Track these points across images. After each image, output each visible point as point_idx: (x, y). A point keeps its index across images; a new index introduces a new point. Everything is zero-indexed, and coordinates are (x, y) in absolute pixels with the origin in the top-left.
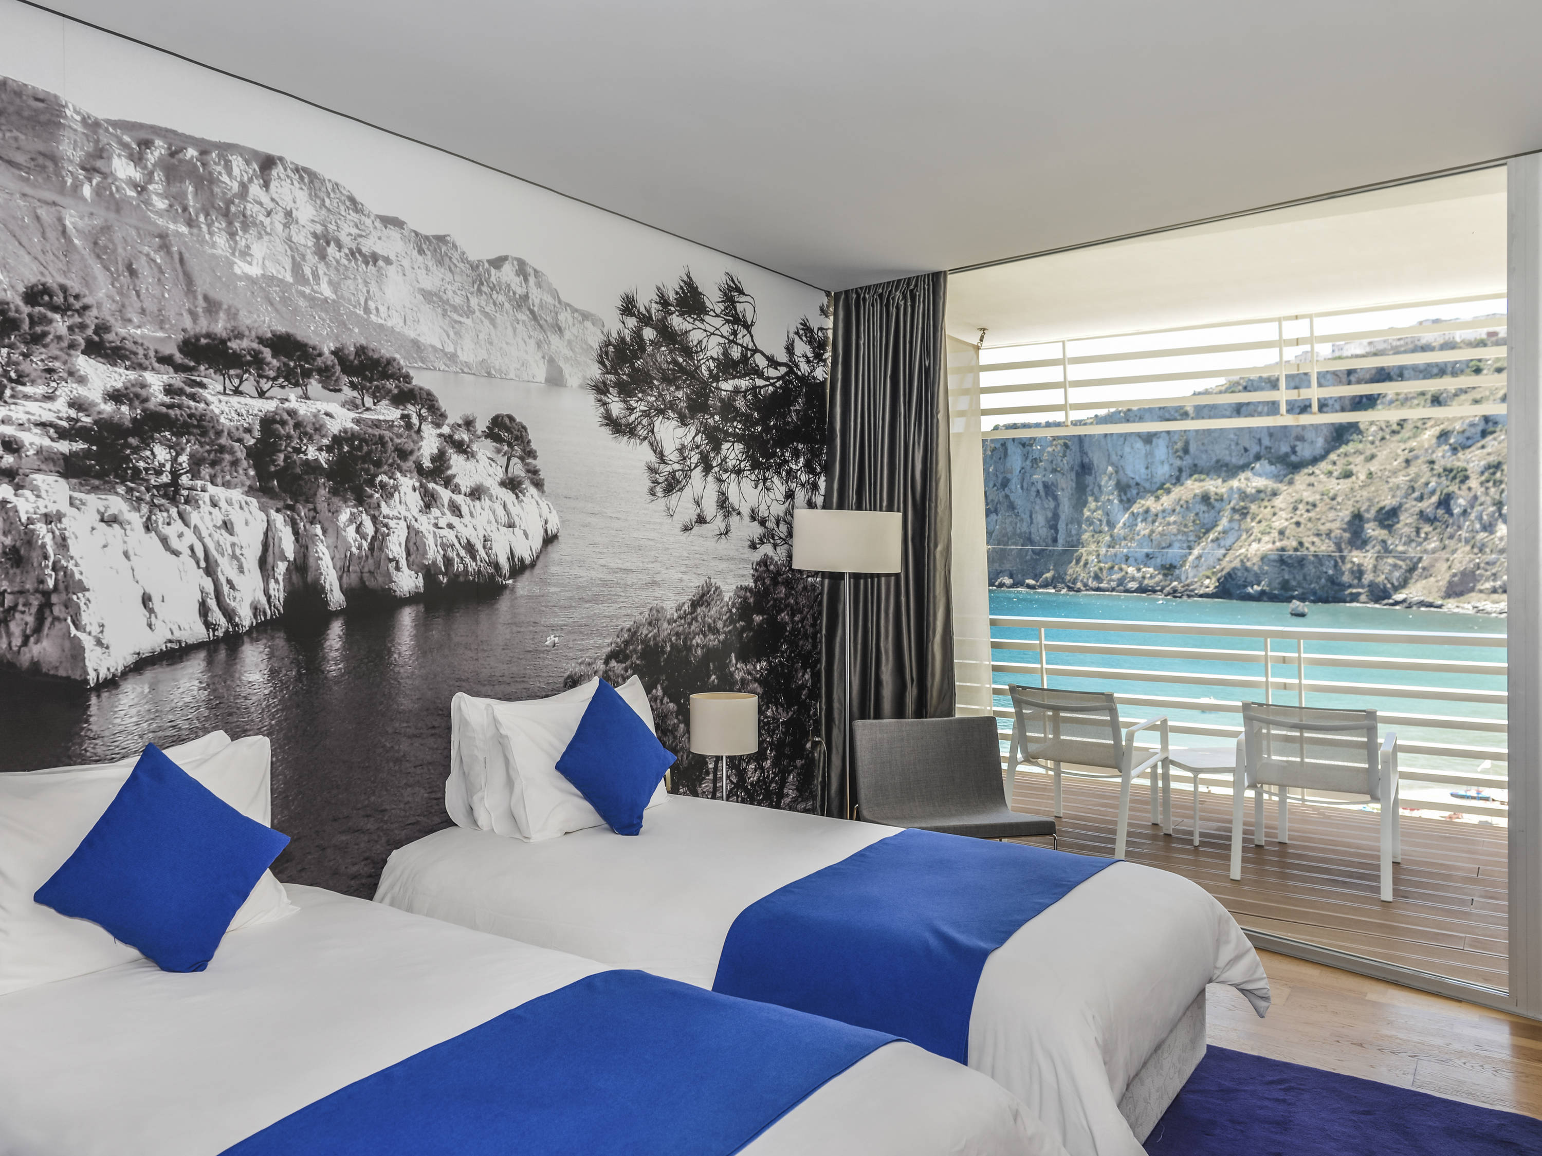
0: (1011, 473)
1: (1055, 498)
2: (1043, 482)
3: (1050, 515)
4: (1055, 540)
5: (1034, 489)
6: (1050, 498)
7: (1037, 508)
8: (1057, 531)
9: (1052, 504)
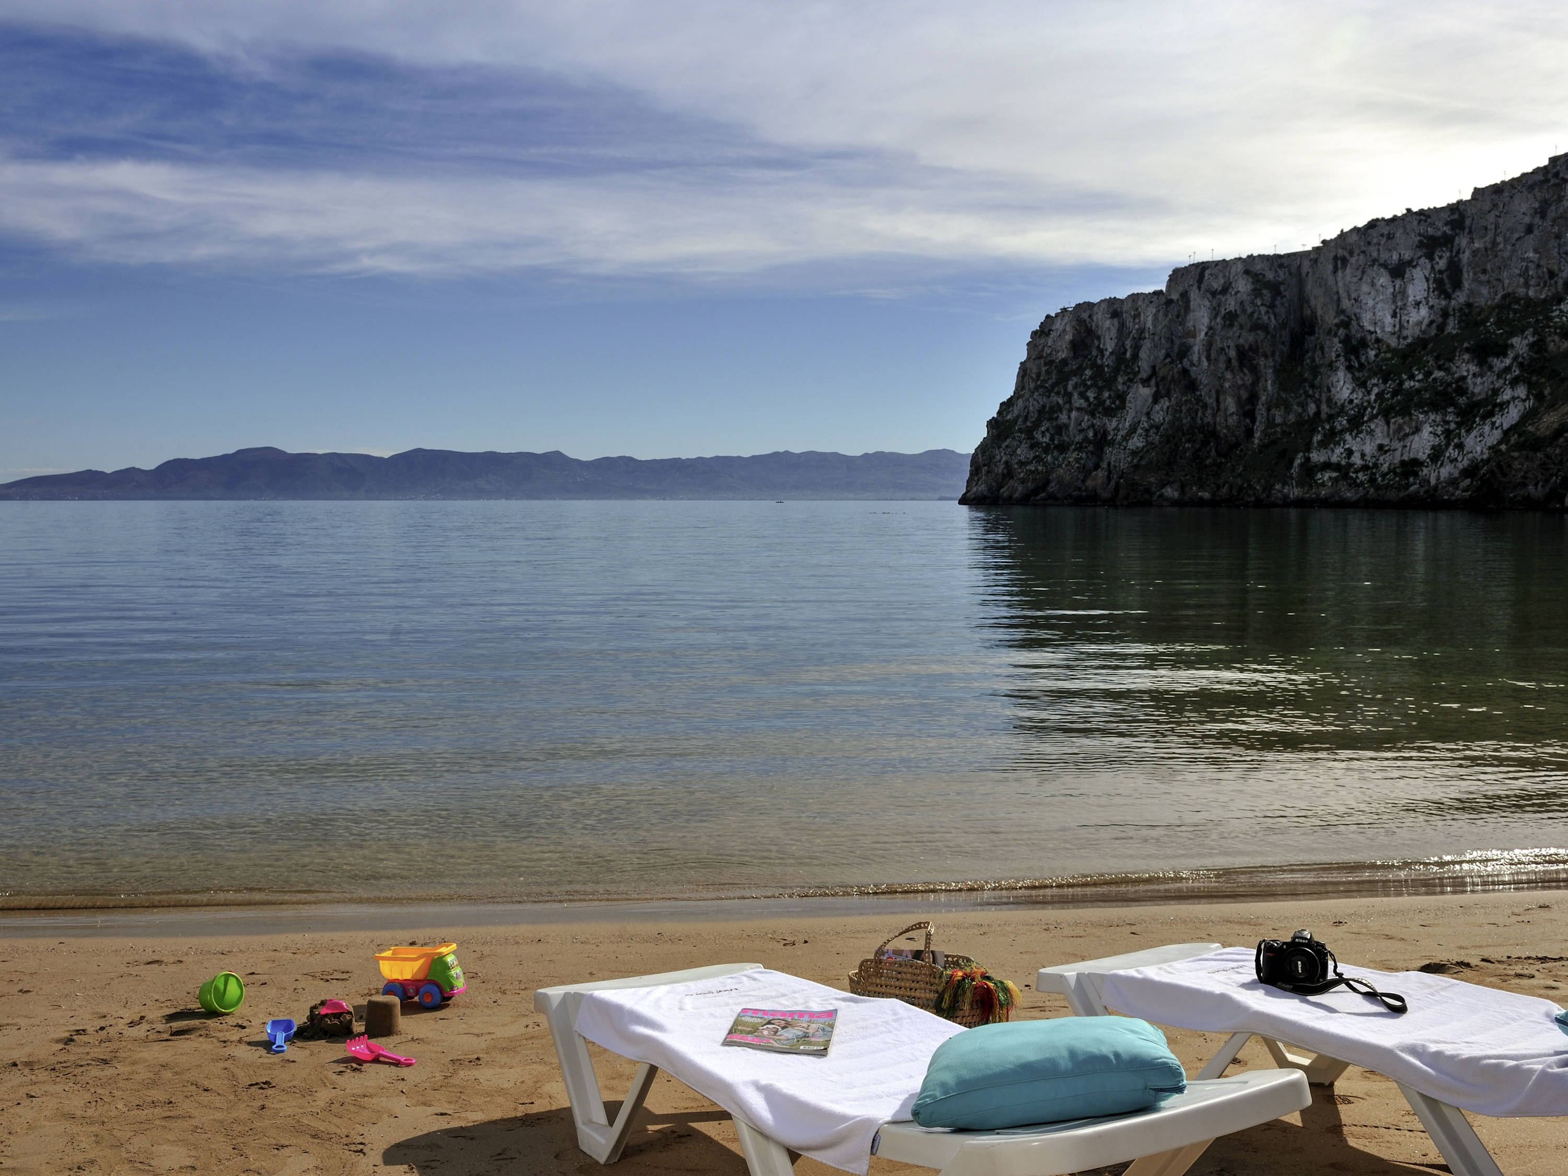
0: (1194, 336)
1: (1254, 370)
2: (1238, 347)
3: (1244, 395)
4: (1250, 433)
5: (1223, 358)
6: (1246, 371)
7: (1227, 385)
8: (1253, 420)
9: (1249, 379)
